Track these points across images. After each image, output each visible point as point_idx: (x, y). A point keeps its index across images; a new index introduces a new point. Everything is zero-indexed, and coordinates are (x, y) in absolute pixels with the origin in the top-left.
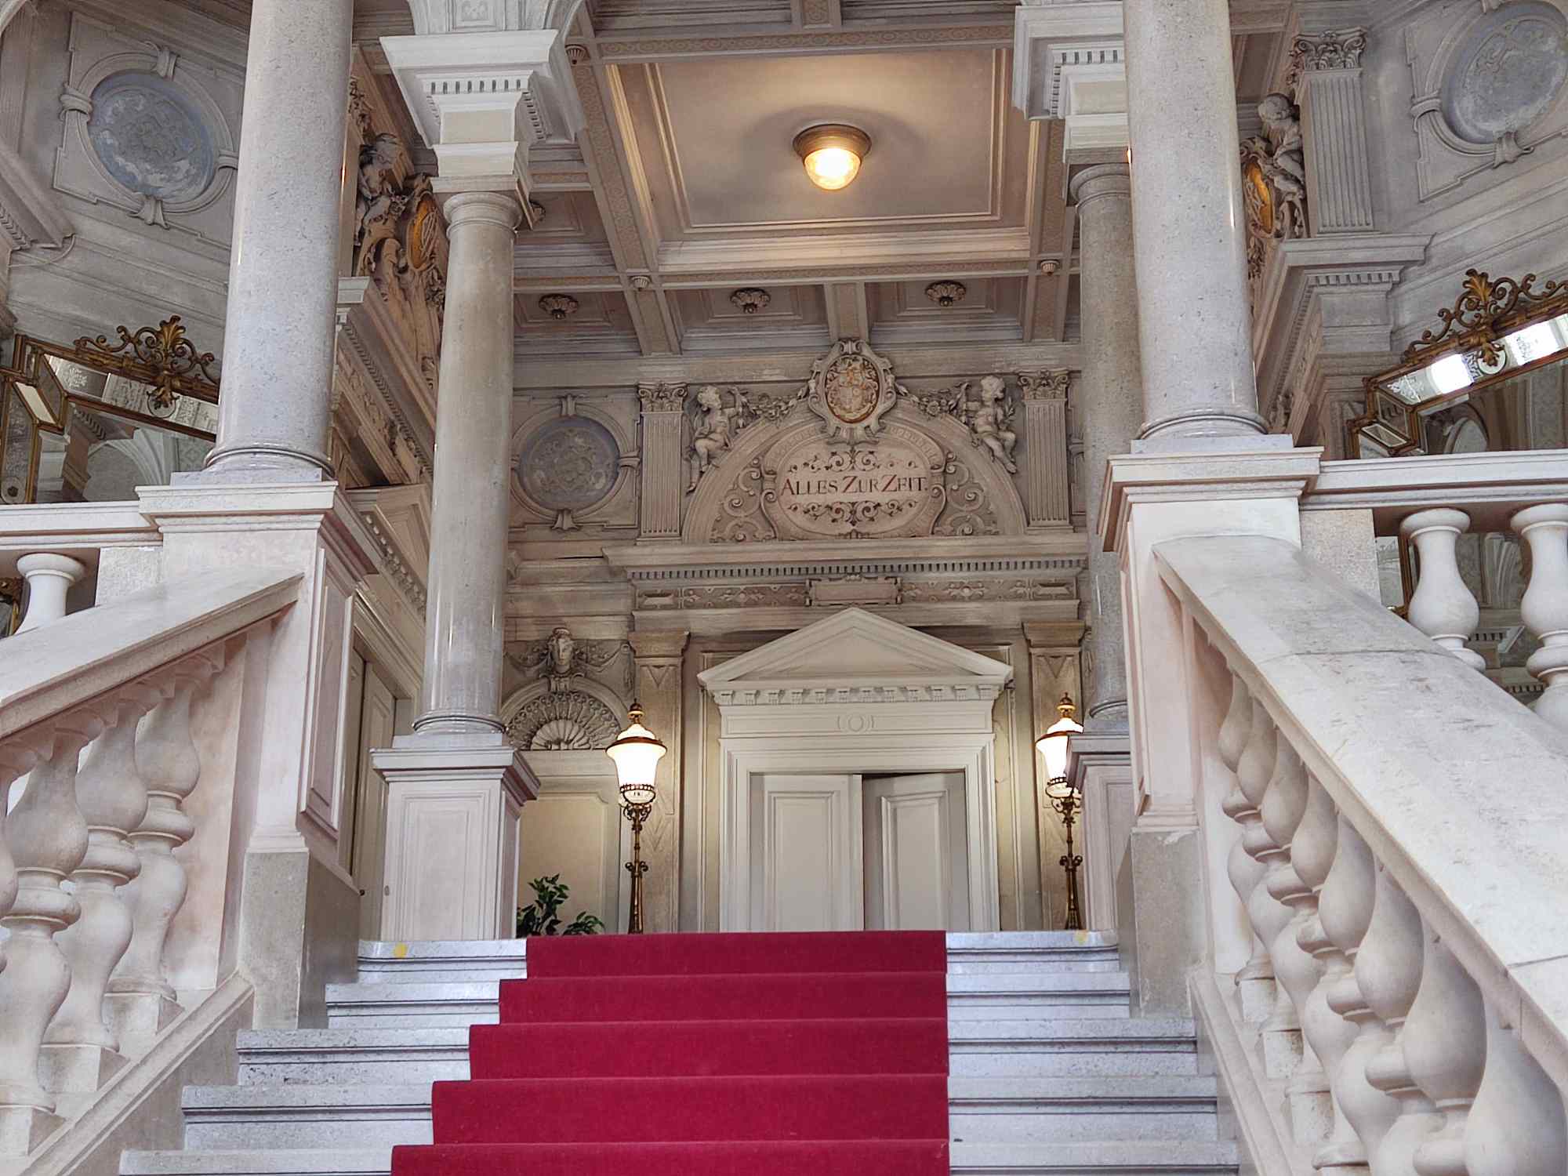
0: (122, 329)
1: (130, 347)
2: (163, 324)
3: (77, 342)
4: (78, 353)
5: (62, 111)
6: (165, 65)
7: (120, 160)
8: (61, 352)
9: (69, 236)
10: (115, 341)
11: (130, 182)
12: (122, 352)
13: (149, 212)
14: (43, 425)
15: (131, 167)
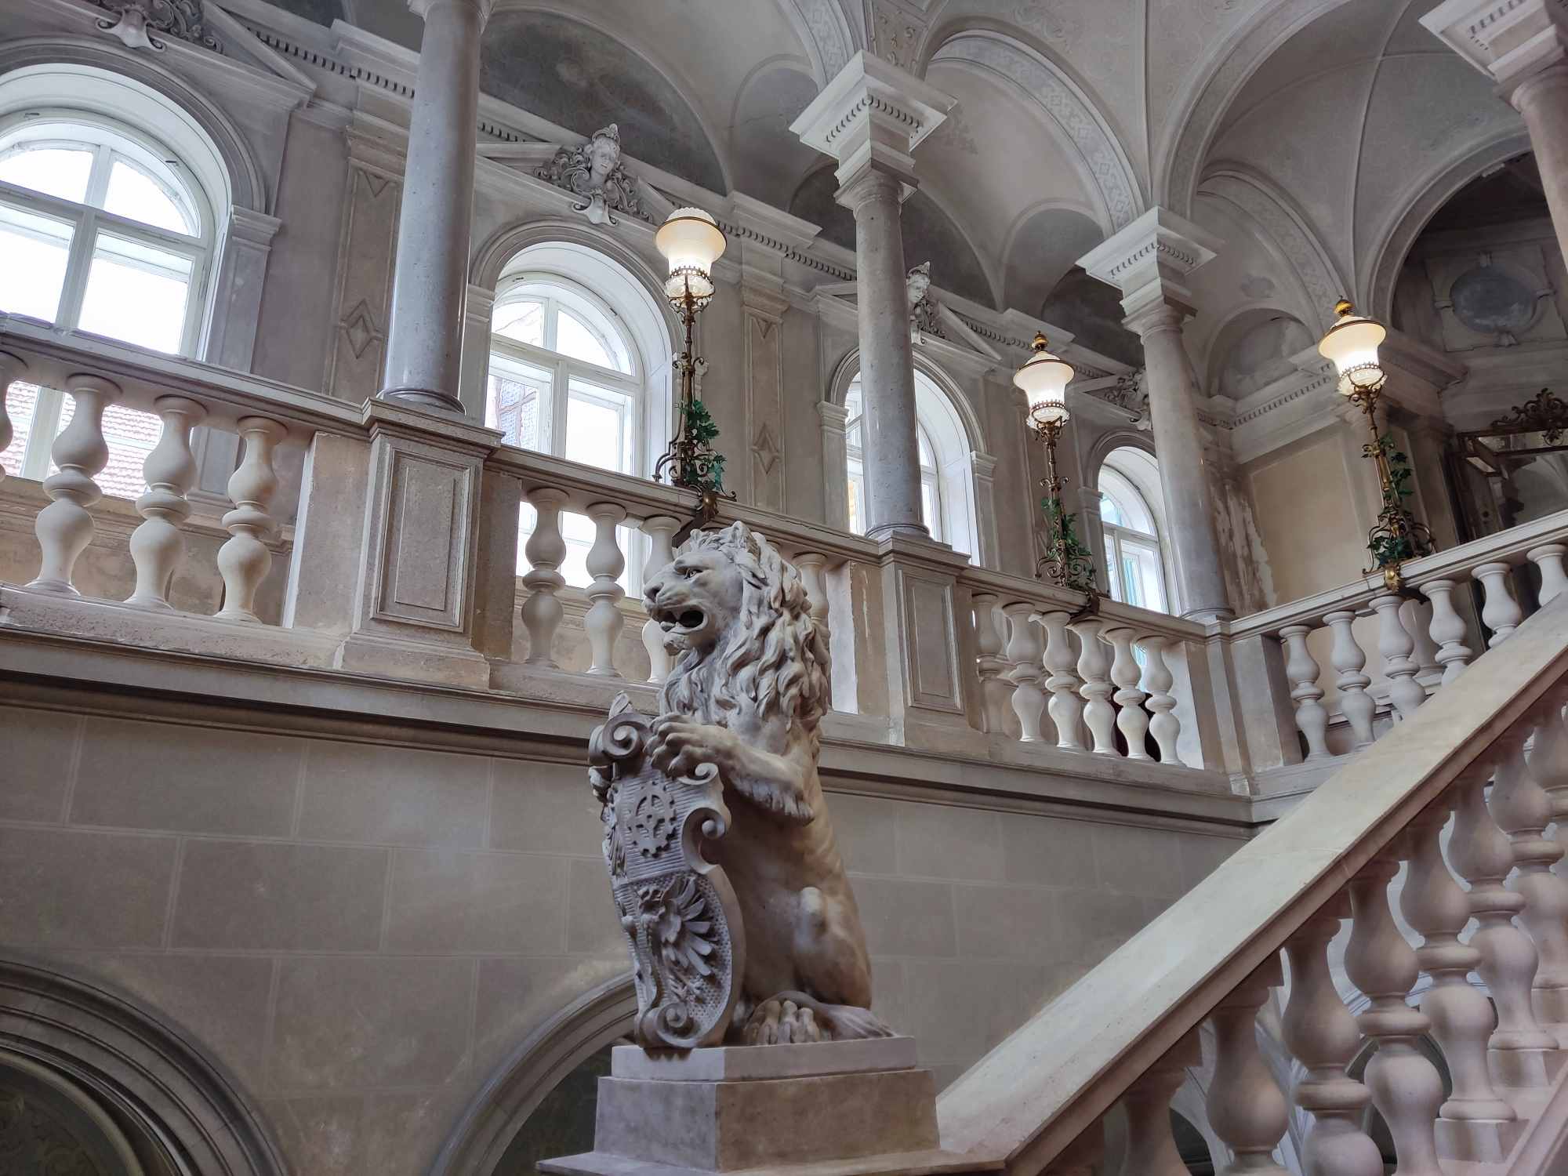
0: (1514, 408)
1: (1523, 415)
2: (1538, 396)
3: (1492, 424)
4: (1494, 430)
5: (1437, 312)
6: (1484, 261)
7: (1478, 321)
8: (1485, 434)
9: (1465, 372)
10: (1513, 416)
11: (1487, 330)
12: (1520, 419)
13: (1506, 340)
14: (1489, 474)
15: (1485, 322)
